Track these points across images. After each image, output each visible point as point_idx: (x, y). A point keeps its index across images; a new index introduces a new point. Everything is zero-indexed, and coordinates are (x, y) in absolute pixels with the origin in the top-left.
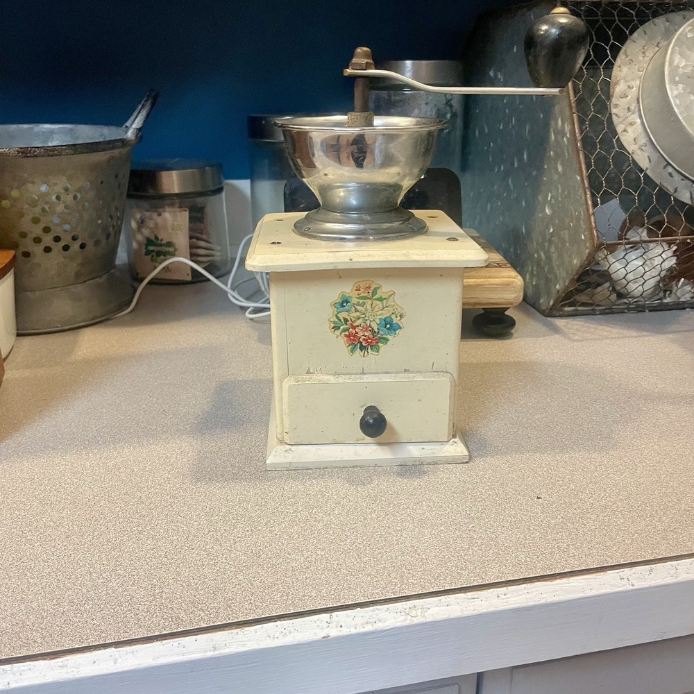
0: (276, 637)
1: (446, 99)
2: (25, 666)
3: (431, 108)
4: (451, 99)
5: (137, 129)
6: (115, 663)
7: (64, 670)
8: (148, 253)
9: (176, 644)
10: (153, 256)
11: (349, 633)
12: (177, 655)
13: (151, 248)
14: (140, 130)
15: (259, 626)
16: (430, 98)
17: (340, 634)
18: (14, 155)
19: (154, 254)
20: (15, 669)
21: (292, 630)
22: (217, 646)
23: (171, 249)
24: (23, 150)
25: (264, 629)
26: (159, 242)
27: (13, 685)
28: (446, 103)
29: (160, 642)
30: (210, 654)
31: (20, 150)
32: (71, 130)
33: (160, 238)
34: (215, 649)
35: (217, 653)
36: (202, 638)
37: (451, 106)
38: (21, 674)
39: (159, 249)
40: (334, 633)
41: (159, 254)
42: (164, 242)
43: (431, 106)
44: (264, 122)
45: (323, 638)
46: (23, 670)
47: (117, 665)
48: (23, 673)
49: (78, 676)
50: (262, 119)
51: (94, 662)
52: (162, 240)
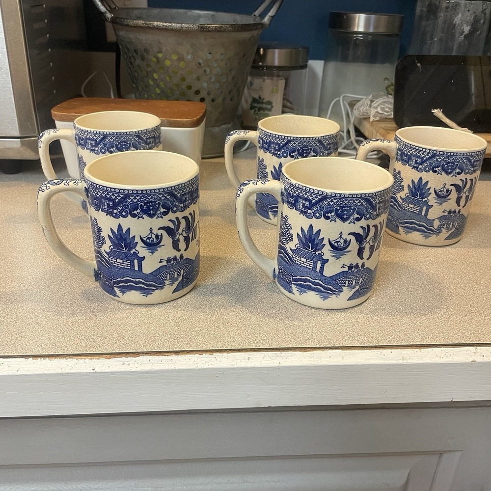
0: (442, 357)
1: (483, 8)
2: (289, 354)
3: (471, 15)
4: (486, 9)
5: (272, 16)
6: (343, 359)
7: (313, 359)
8: (252, 108)
9: (379, 353)
10: (255, 111)
11: (488, 361)
12: (380, 359)
13: (255, 105)
14: (273, 17)
15: (431, 349)
16: (472, 7)
17: (483, 361)
18: (196, 29)
19: (256, 109)
20: (283, 355)
21: (452, 354)
22: (405, 357)
23: (269, 107)
24: (202, 25)
25: (433, 351)
26: (261, 101)
27: (283, 364)
28: (482, 12)
29: (369, 350)
30: (401, 362)
31: (200, 26)
32: (213, 15)
33: (262, 97)
34: (403, 359)
35: (405, 362)
36: (394, 351)
37: (485, 14)
38: (286, 358)
39: (261, 105)
40: (479, 359)
41: (260, 109)
42: (265, 101)
43: (471, 12)
44: (345, 17)
45: (472, 361)
46: (288, 356)
47: (344, 360)
48: (288, 358)
49: (321, 364)
50: (344, 14)
51: (330, 357)
52: (263, 99)
